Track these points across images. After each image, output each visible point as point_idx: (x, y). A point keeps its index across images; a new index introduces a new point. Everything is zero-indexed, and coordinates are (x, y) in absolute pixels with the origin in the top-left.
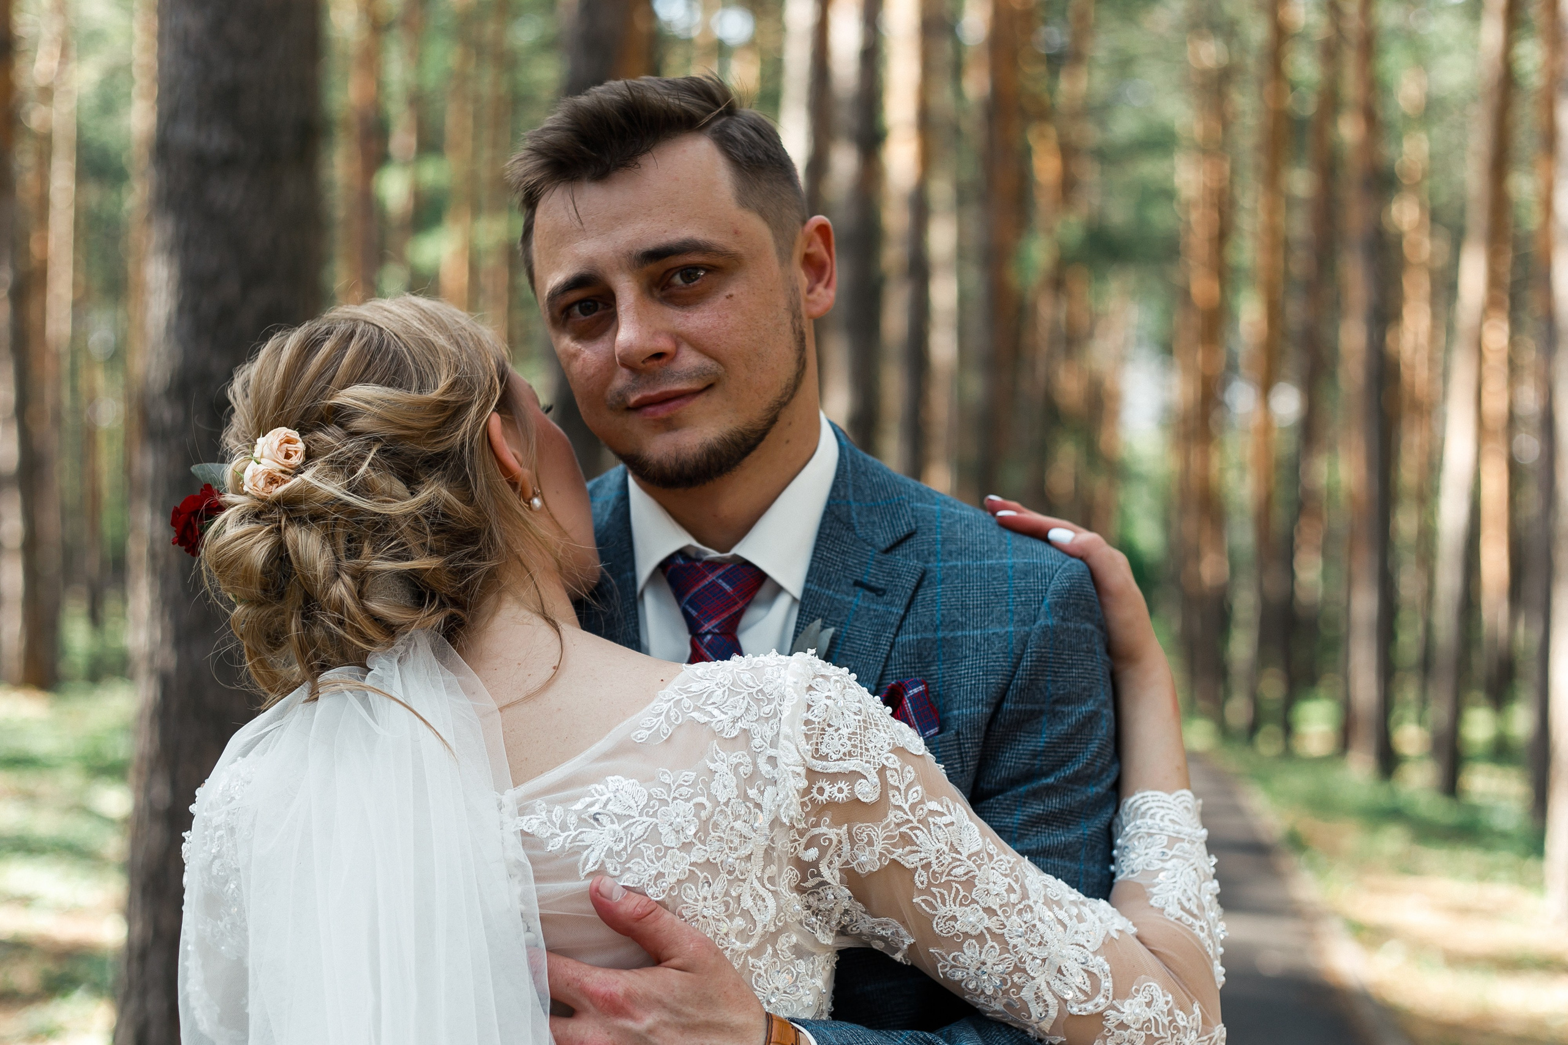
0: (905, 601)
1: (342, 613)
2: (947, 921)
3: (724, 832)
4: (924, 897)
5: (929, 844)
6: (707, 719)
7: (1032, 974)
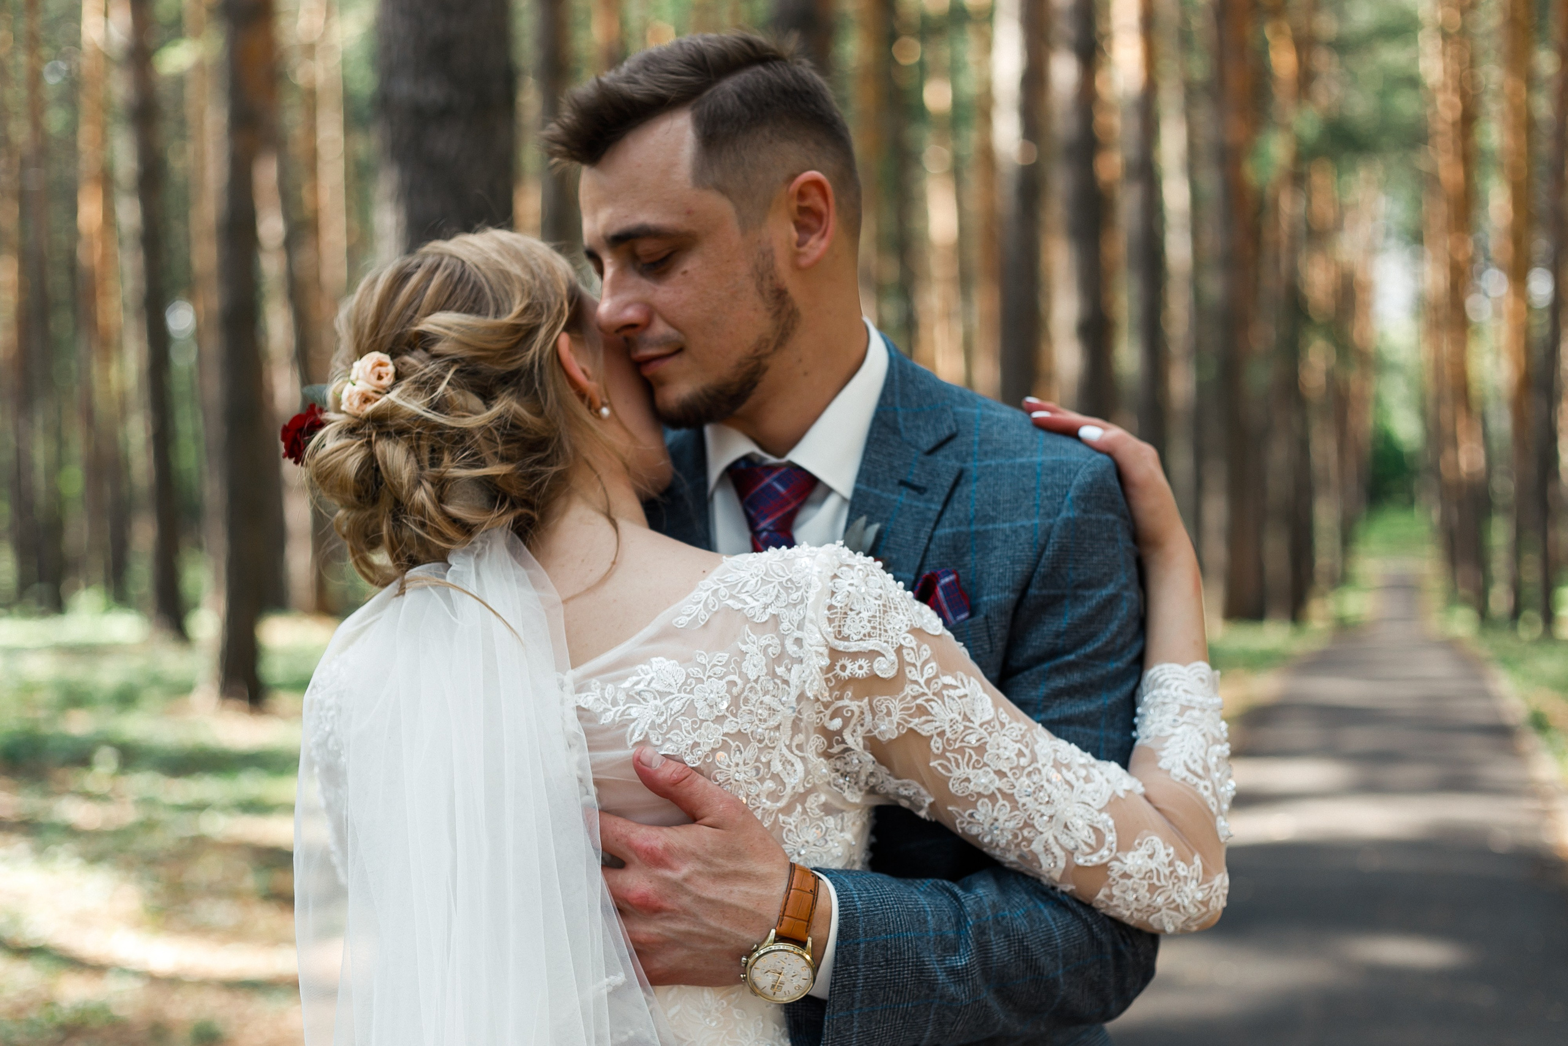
0: (943, 498)
1: (423, 516)
2: (962, 782)
3: (754, 705)
4: (940, 761)
5: (944, 715)
6: (740, 606)
7: (1040, 829)
